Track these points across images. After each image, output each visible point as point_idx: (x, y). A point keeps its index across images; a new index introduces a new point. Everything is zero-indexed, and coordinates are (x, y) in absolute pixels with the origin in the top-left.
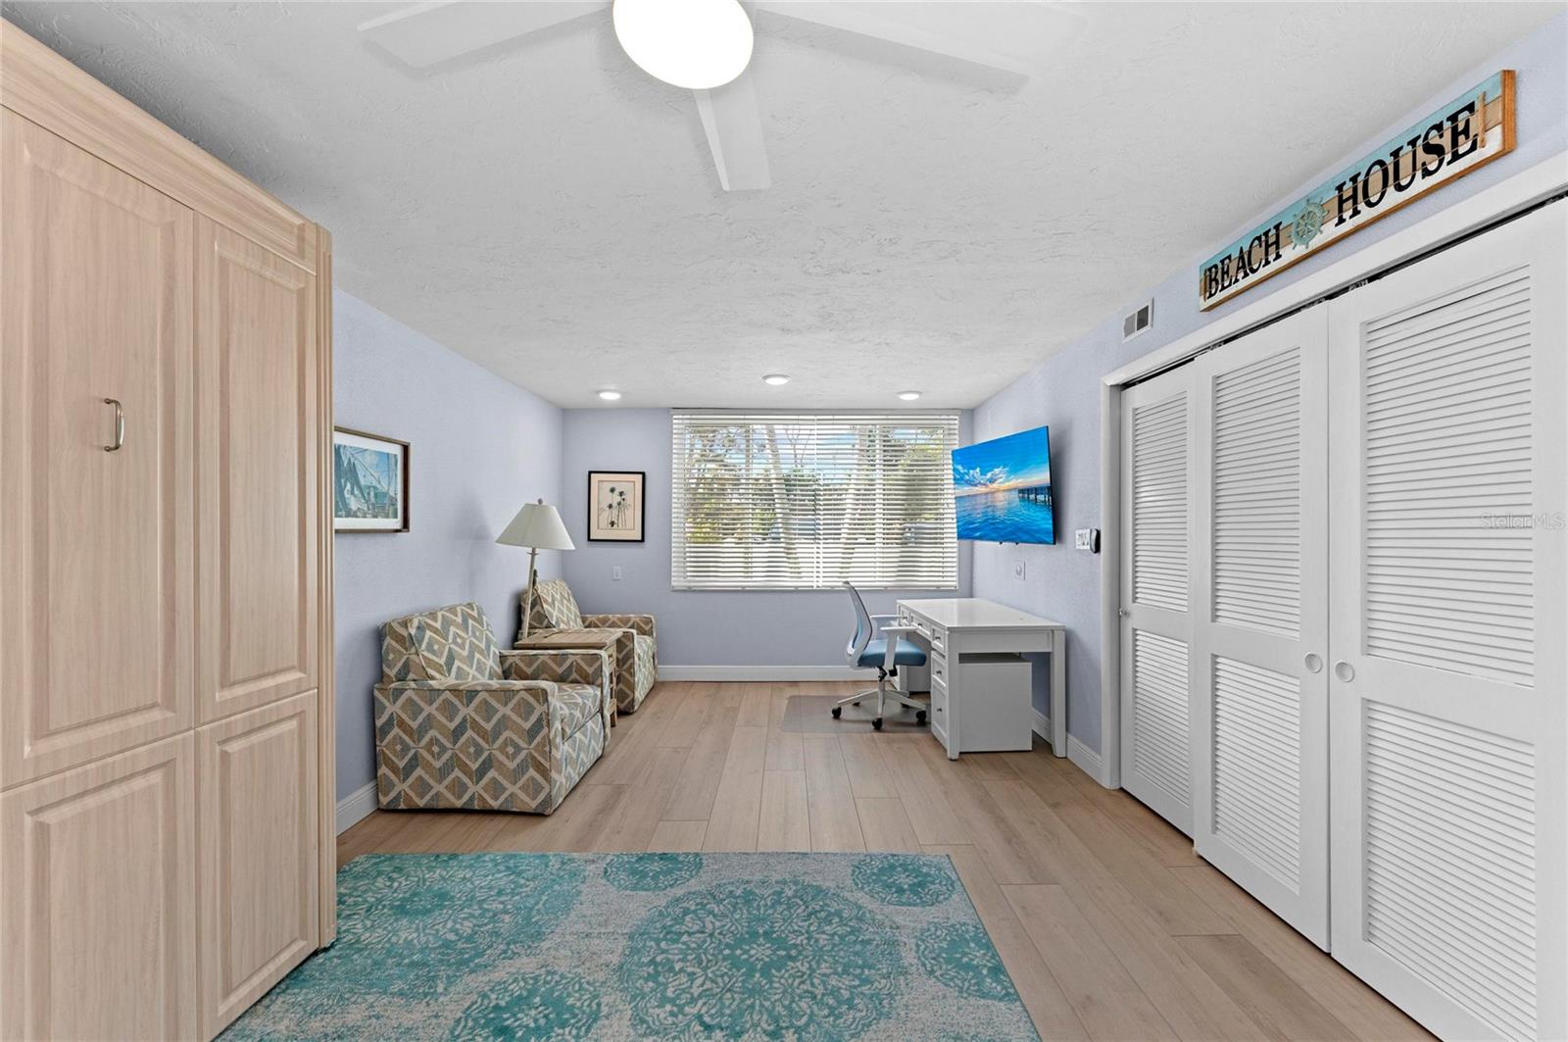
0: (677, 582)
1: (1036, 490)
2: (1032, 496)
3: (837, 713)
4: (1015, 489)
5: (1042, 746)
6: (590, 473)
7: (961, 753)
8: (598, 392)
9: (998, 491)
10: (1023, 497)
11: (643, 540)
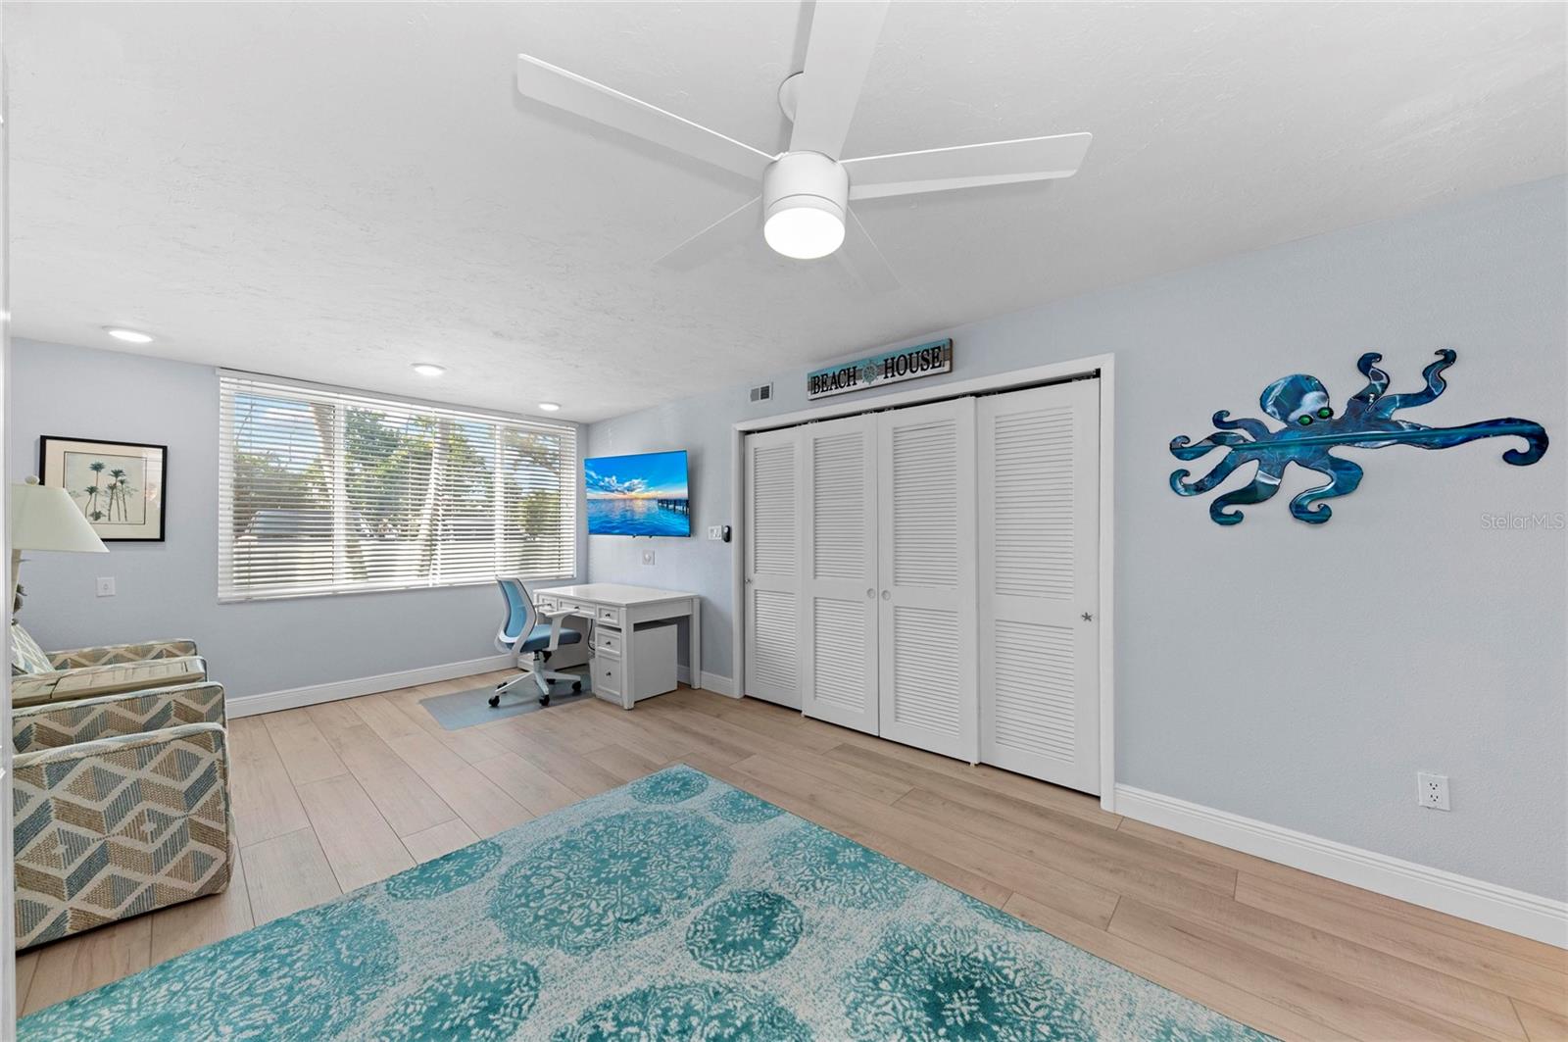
0: (226, 592)
1: (676, 502)
2: (671, 506)
3: (494, 703)
4: (655, 499)
5: (684, 686)
6: (44, 439)
7: (636, 702)
8: (106, 328)
9: (637, 499)
10: (663, 507)
11: (162, 539)
